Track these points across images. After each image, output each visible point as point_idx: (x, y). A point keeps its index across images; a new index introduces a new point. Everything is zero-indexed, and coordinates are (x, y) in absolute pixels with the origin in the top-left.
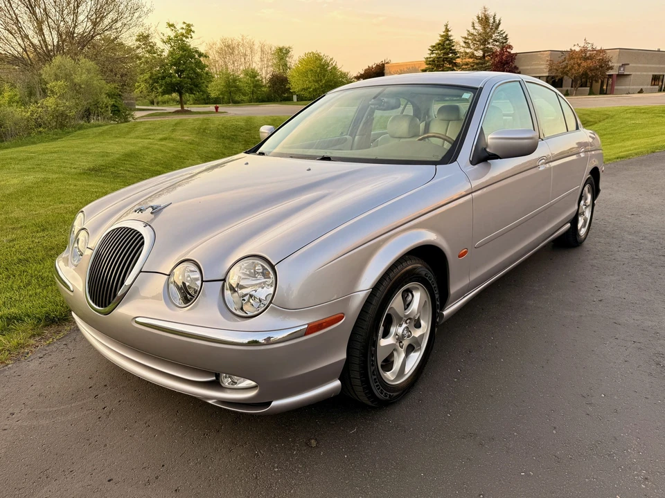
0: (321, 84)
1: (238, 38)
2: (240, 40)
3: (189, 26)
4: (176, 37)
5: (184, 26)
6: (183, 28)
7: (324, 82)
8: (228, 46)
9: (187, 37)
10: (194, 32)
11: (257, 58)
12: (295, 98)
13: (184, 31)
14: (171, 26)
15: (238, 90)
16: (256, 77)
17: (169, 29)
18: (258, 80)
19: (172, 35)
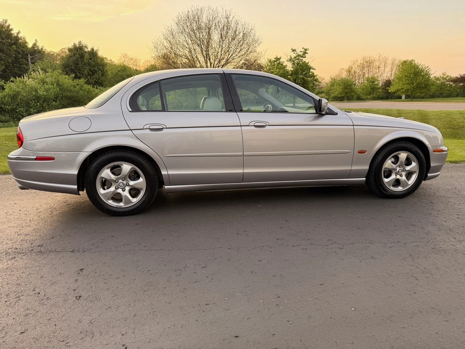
0: (412, 86)
1: (375, 56)
2: (377, 57)
3: (306, 50)
4: (295, 57)
5: (303, 50)
6: (301, 51)
7: (415, 84)
8: (367, 62)
9: (303, 57)
10: (307, 53)
11: (388, 69)
12: (403, 97)
13: (301, 54)
14: (294, 50)
15: (352, 91)
16: (374, 82)
17: (292, 53)
18: (376, 85)
19: (293, 55)
